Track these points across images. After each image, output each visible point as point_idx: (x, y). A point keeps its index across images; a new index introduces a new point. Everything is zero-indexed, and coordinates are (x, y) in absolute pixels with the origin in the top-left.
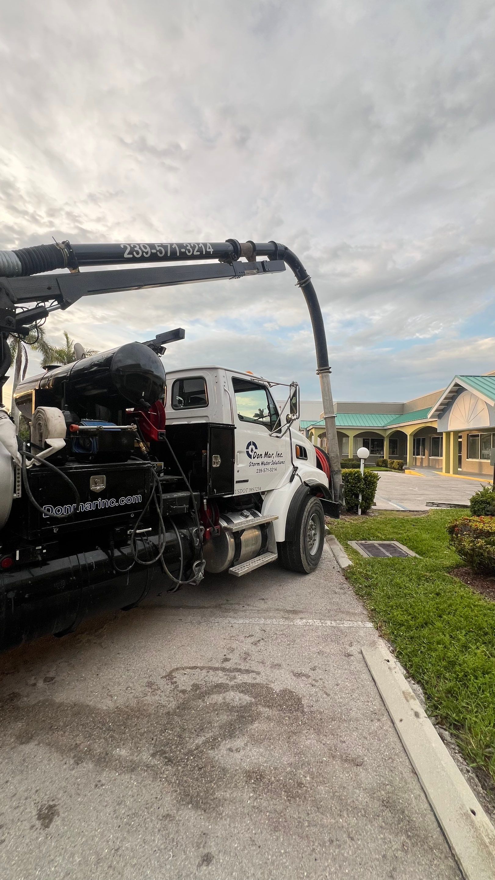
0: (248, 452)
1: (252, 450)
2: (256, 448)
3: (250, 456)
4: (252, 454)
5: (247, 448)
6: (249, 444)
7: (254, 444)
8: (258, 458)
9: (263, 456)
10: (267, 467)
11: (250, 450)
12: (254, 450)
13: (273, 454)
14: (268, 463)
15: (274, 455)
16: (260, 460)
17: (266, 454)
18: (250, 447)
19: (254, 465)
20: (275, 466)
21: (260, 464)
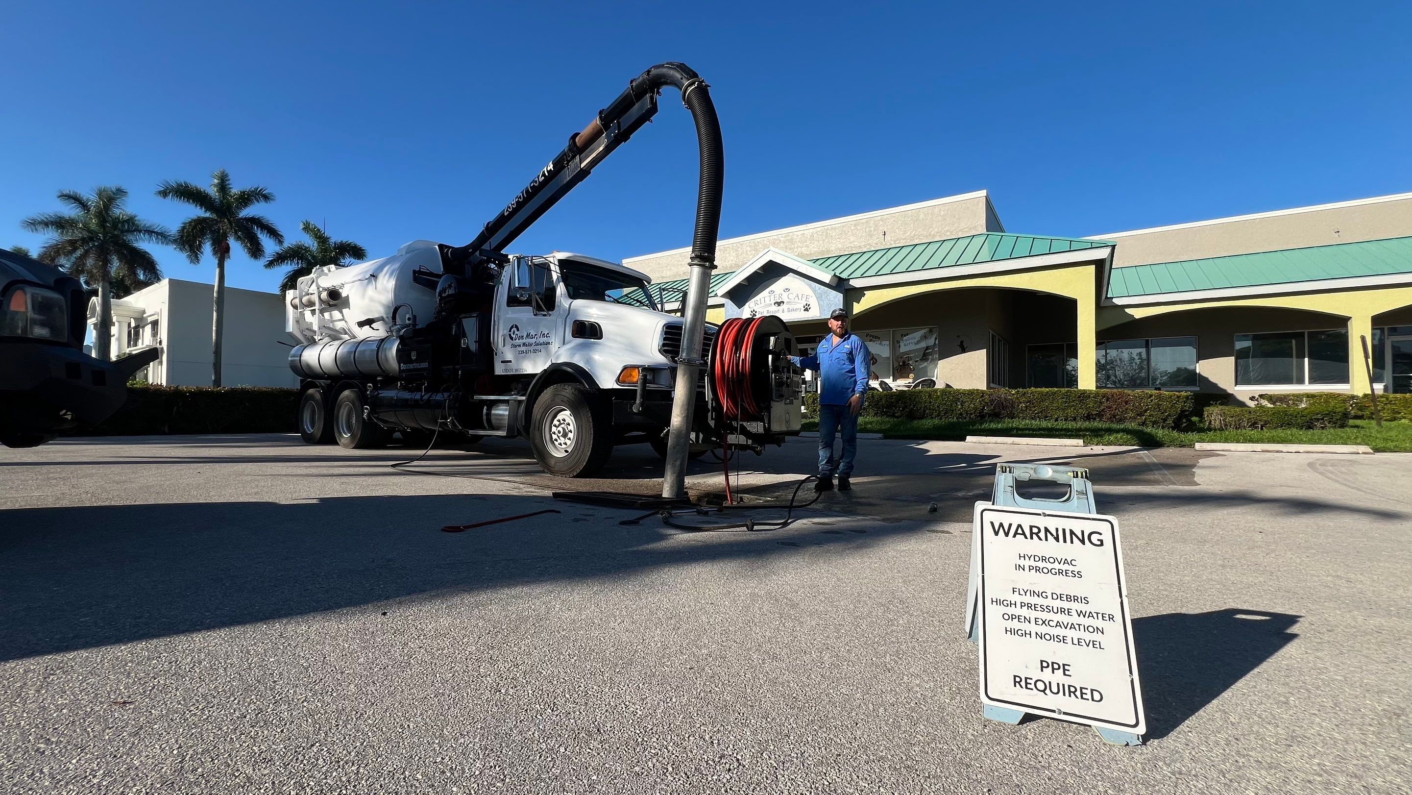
0: (510, 335)
1: (514, 332)
2: (518, 330)
3: (512, 338)
4: (514, 336)
5: (510, 331)
6: (512, 327)
7: (517, 327)
8: (519, 340)
9: (524, 337)
10: (528, 348)
11: (512, 333)
12: (516, 332)
13: (536, 335)
14: (531, 345)
15: (538, 336)
16: (521, 341)
17: (528, 336)
18: (512, 331)
19: (515, 346)
20: (539, 348)
21: (522, 346)
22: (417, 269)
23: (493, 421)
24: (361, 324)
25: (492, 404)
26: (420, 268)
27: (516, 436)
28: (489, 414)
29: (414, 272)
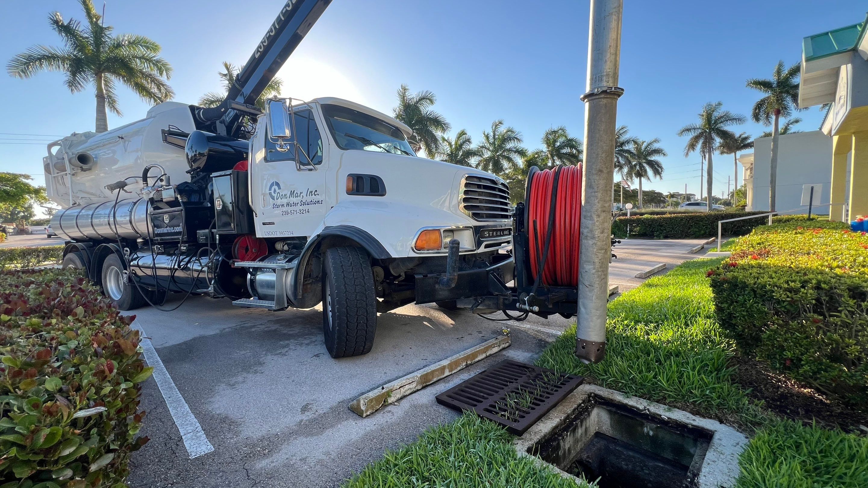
0: (270, 194)
1: (275, 191)
2: (279, 188)
3: (273, 198)
4: (275, 195)
5: (270, 189)
6: (272, 185)
7: (278, 184)
8: (281, 199)
9: (288, 196)
10: (293, 208)
11: (272, 191)
12: (278, 191)
13: (301, 193)
14: (295, 204)
15: (304, 194)
16: (285, 201)
17: (292, 193)
18: (273, 189)
19: (278, 206)
20: (306, 207)
21: (285, 205)
22: (167, 129)
23: (260, 290)
24: (112, 188)
25: (256, 270)
26: (169, 128)
27: (287, 308)
28: (252, 281)
29: (163, 132)
